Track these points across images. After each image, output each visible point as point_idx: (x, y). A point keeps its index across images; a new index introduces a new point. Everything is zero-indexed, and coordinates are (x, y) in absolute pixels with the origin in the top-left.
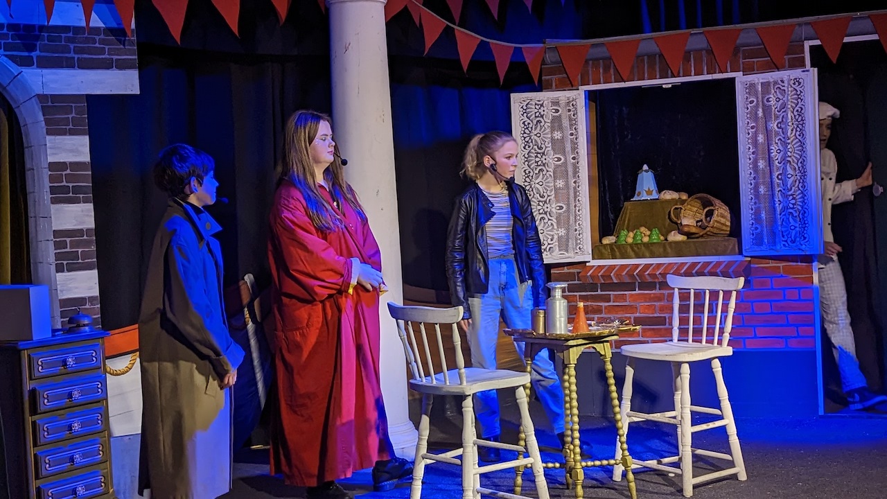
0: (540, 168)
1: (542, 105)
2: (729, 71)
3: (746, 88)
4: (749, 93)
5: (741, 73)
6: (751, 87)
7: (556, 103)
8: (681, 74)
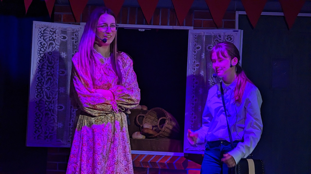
0: (49, 77)
1: (55, 32)
2: (185, 25)
3: (195, 38)
4: (197, 42)
5: (193, 27)
6: (198, 38)
7: (64, 32)
8: (152, 23)
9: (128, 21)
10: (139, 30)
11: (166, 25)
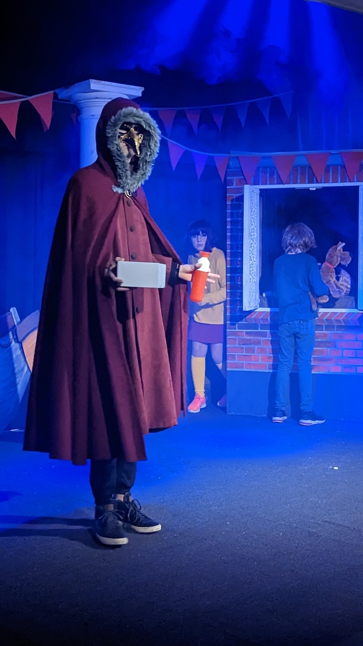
2: (356, 181)
8: (323, 181)
9: (299, 181)
10: (311, 189)
11: (337, 182)
